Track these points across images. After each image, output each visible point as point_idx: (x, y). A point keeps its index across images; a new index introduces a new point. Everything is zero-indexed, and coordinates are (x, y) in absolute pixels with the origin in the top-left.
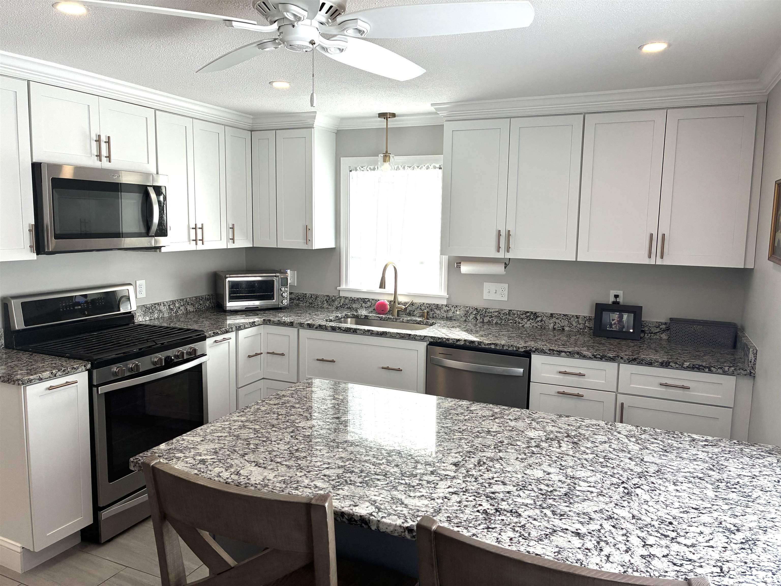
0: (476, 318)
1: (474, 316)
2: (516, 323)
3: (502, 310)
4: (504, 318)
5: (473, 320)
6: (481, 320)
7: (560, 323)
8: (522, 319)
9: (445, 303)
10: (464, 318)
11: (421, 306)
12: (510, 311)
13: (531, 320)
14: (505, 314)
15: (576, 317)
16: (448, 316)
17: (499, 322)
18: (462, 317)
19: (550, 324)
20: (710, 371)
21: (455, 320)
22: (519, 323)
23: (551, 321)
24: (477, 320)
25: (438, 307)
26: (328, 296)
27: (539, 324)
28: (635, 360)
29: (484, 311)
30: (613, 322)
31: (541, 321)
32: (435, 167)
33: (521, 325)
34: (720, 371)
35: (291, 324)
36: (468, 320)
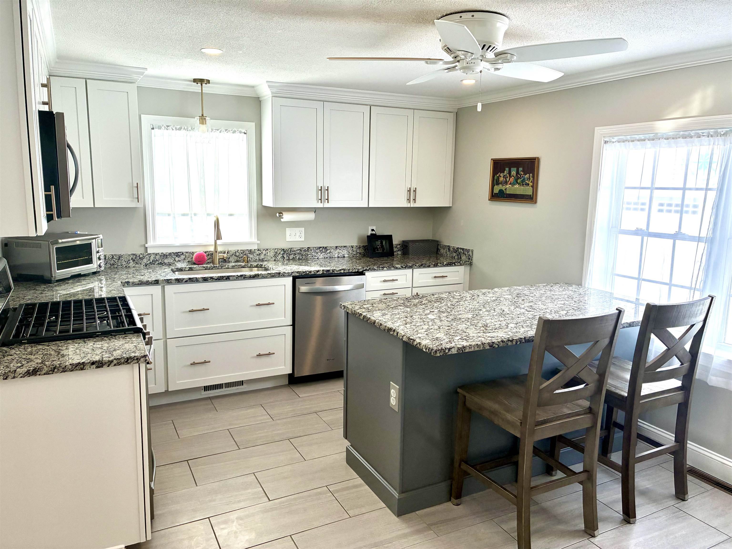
0: (283, 257)
1: (282, 255)
2: (313, 256)
3: (303, 248)
4: (304, 254)
5: (281, 259)
6: (288, 258)
7: (342, 252)
8: (317, 253)
9: (256, 247)
10: (274, 258)
11: (235, 252)
12: (308, 248)
13: (323, 253)
14: (305, 251)
15: (351, 247)
16: (260, 258)
17: (301, 258)
18: (272, 258)
19: (336, 254)
20: (455, 265)
21: (266, 261)
22: (315, 256)
23: (336, 252)
24: (284, 258)
25: (250, 251)
26: (134, 255)
27: (329, 255)
28: (422, 265)
29: (289, 251)
30: (378, 247)
31: (330, 253)
32: (241, 132)
33: (316, 258)
34: (459, 264)
35: (156, 282)
36: (276, 260)
